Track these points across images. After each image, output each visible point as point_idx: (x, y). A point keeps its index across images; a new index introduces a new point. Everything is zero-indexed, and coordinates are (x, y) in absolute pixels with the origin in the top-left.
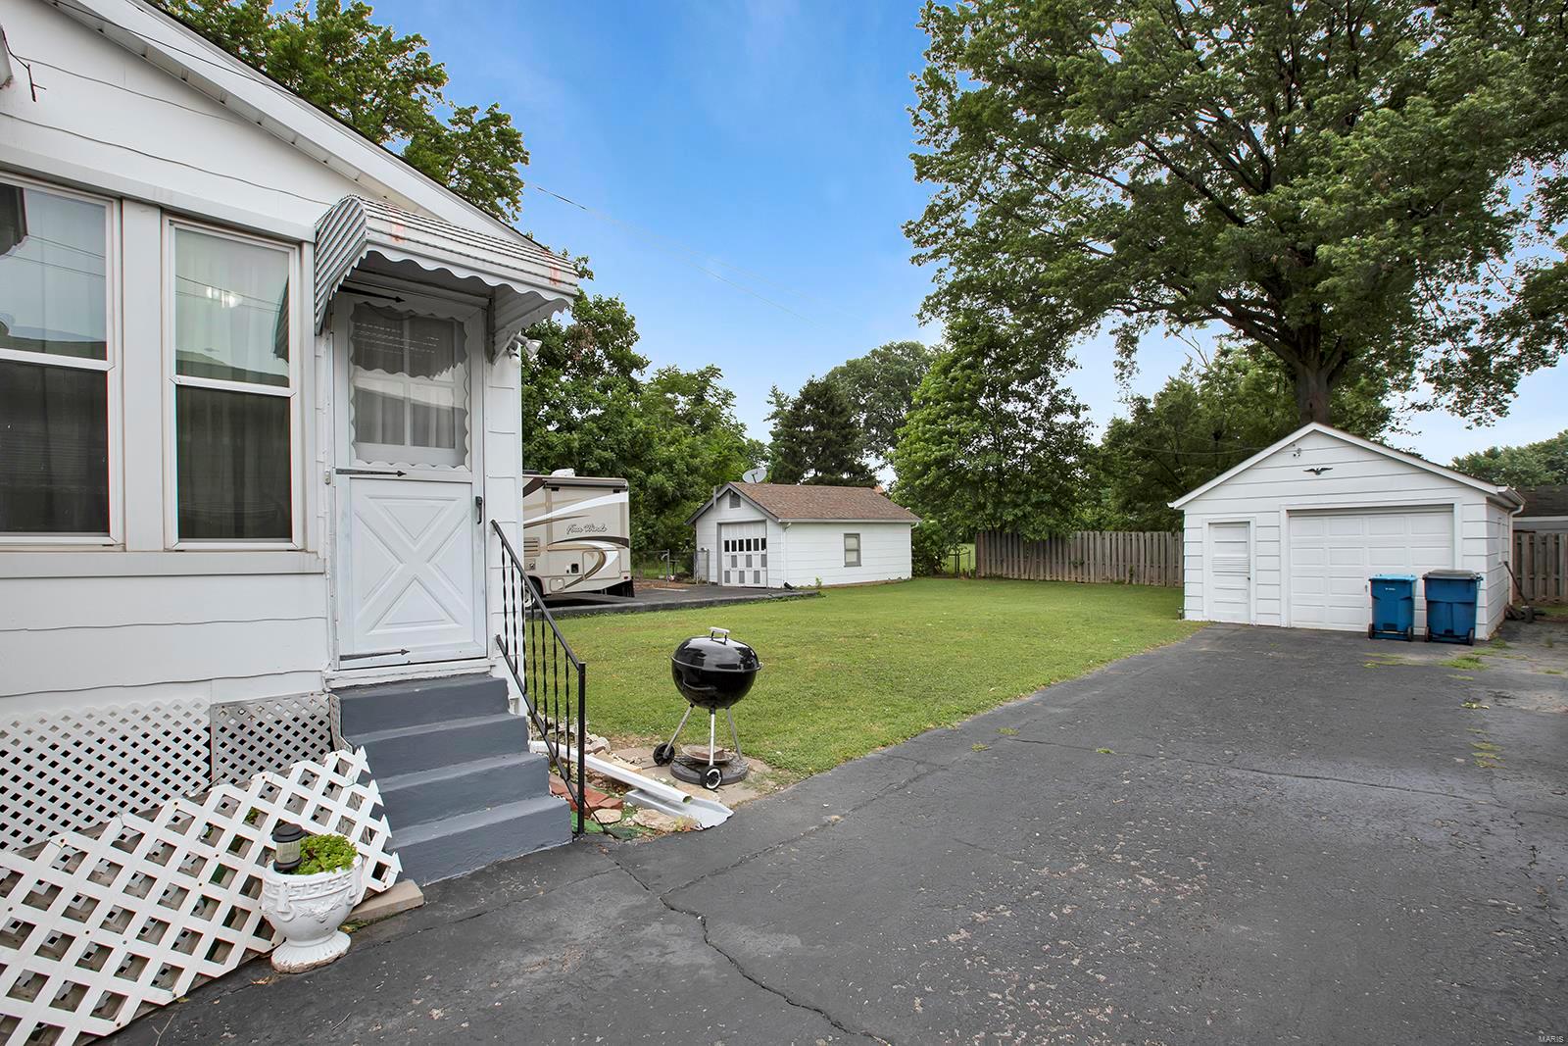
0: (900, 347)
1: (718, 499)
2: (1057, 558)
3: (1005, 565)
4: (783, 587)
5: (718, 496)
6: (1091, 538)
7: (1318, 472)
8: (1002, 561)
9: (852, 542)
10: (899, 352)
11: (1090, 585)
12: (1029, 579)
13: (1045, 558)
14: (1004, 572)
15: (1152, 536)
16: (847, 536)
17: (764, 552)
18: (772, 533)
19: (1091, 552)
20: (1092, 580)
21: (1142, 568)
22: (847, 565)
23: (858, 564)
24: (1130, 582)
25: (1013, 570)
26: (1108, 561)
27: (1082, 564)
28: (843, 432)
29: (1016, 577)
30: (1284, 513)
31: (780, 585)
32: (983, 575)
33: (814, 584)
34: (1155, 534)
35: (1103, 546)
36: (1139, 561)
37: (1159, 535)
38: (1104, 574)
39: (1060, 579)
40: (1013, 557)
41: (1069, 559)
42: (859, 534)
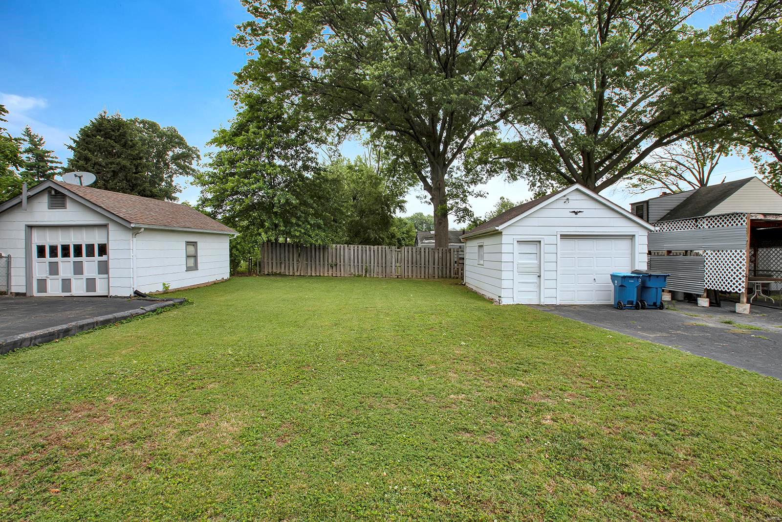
0: (143, 122)
1: (30, 198)
2: (320, 261)
3: (283, 266)
4: (133, 295)
5: (30, 193)
6: (342, 249)
7: (576, 213)
8: (281, 263)
9: (191, 249)
10: (141, 125)
11: (343, 279)
12: (300, 275)
13: (311, 261)
14: (283, 270)
15: (378, 248)
16: (188, 243)
17: (104, 258)
18: (116, 239)
19: (342, 257)
20: (342, 275)
21: (372, 267)
22: (189, 269)
23: (195, 268)
24: (366, 275)
25: (289, 270)
26: (352, 263)
27: (336, 265)
28: (135, 162)
29: (291, 274)
30: (559, 236)
31: (129, 293)
32: (266, 273)
33: (161, 289)
34: (380, 247)
35: (350, 253)
36: (370, 263)
37: (382, 248)
38: (350, 271)
39: (322, 275)
40: (289, 260)
41: (328, 262)
42: (196, 243)
